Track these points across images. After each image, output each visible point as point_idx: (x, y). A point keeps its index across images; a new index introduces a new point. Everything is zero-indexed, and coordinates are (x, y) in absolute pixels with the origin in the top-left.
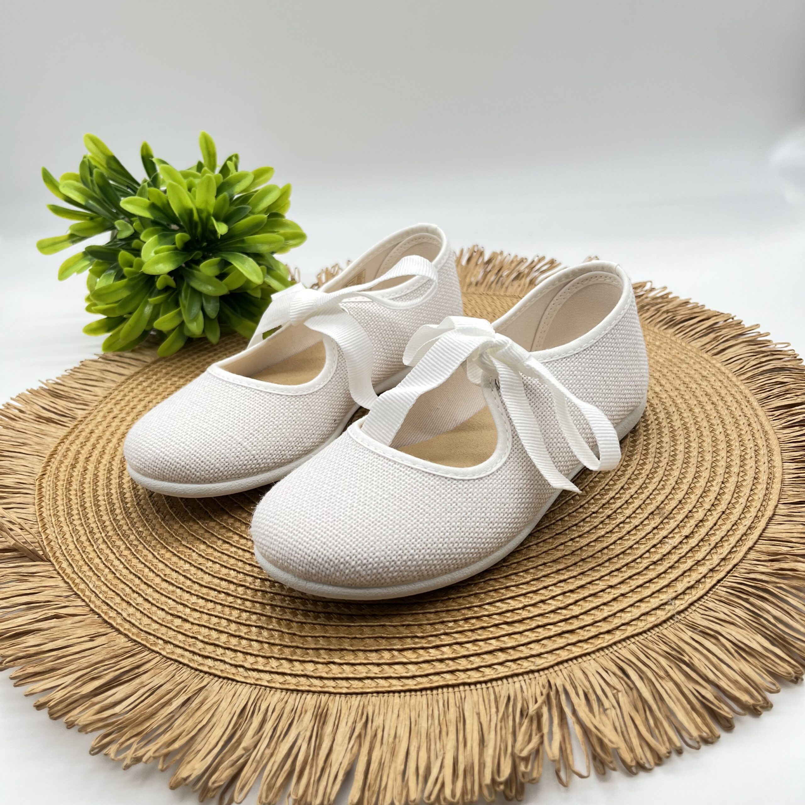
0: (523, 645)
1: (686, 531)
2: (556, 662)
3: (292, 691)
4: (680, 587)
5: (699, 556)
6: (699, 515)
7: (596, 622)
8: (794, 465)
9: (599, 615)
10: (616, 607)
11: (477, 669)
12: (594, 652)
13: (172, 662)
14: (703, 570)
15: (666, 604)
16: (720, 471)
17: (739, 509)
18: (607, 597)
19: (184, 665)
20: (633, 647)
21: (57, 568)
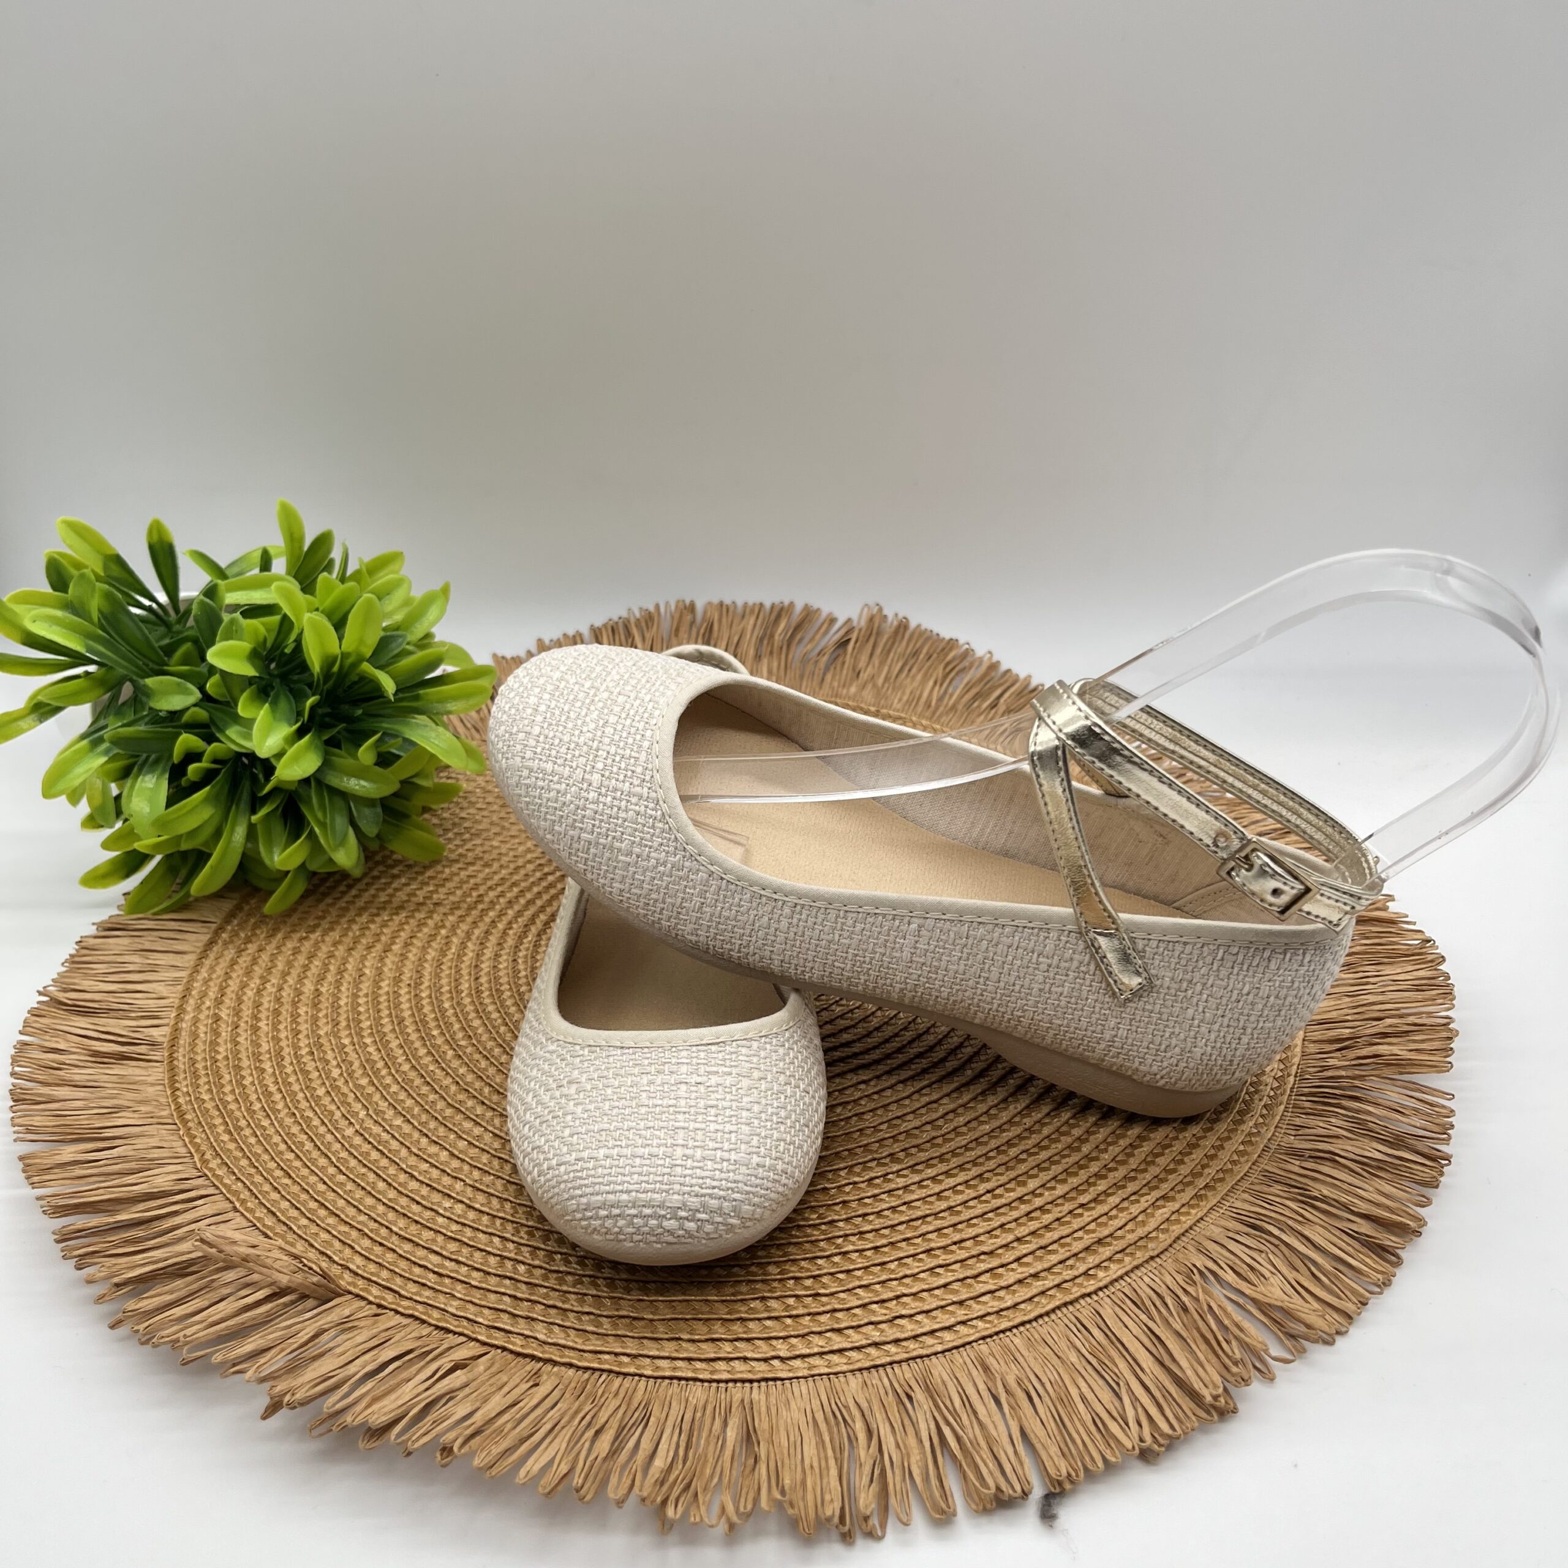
21: (371, 1298)
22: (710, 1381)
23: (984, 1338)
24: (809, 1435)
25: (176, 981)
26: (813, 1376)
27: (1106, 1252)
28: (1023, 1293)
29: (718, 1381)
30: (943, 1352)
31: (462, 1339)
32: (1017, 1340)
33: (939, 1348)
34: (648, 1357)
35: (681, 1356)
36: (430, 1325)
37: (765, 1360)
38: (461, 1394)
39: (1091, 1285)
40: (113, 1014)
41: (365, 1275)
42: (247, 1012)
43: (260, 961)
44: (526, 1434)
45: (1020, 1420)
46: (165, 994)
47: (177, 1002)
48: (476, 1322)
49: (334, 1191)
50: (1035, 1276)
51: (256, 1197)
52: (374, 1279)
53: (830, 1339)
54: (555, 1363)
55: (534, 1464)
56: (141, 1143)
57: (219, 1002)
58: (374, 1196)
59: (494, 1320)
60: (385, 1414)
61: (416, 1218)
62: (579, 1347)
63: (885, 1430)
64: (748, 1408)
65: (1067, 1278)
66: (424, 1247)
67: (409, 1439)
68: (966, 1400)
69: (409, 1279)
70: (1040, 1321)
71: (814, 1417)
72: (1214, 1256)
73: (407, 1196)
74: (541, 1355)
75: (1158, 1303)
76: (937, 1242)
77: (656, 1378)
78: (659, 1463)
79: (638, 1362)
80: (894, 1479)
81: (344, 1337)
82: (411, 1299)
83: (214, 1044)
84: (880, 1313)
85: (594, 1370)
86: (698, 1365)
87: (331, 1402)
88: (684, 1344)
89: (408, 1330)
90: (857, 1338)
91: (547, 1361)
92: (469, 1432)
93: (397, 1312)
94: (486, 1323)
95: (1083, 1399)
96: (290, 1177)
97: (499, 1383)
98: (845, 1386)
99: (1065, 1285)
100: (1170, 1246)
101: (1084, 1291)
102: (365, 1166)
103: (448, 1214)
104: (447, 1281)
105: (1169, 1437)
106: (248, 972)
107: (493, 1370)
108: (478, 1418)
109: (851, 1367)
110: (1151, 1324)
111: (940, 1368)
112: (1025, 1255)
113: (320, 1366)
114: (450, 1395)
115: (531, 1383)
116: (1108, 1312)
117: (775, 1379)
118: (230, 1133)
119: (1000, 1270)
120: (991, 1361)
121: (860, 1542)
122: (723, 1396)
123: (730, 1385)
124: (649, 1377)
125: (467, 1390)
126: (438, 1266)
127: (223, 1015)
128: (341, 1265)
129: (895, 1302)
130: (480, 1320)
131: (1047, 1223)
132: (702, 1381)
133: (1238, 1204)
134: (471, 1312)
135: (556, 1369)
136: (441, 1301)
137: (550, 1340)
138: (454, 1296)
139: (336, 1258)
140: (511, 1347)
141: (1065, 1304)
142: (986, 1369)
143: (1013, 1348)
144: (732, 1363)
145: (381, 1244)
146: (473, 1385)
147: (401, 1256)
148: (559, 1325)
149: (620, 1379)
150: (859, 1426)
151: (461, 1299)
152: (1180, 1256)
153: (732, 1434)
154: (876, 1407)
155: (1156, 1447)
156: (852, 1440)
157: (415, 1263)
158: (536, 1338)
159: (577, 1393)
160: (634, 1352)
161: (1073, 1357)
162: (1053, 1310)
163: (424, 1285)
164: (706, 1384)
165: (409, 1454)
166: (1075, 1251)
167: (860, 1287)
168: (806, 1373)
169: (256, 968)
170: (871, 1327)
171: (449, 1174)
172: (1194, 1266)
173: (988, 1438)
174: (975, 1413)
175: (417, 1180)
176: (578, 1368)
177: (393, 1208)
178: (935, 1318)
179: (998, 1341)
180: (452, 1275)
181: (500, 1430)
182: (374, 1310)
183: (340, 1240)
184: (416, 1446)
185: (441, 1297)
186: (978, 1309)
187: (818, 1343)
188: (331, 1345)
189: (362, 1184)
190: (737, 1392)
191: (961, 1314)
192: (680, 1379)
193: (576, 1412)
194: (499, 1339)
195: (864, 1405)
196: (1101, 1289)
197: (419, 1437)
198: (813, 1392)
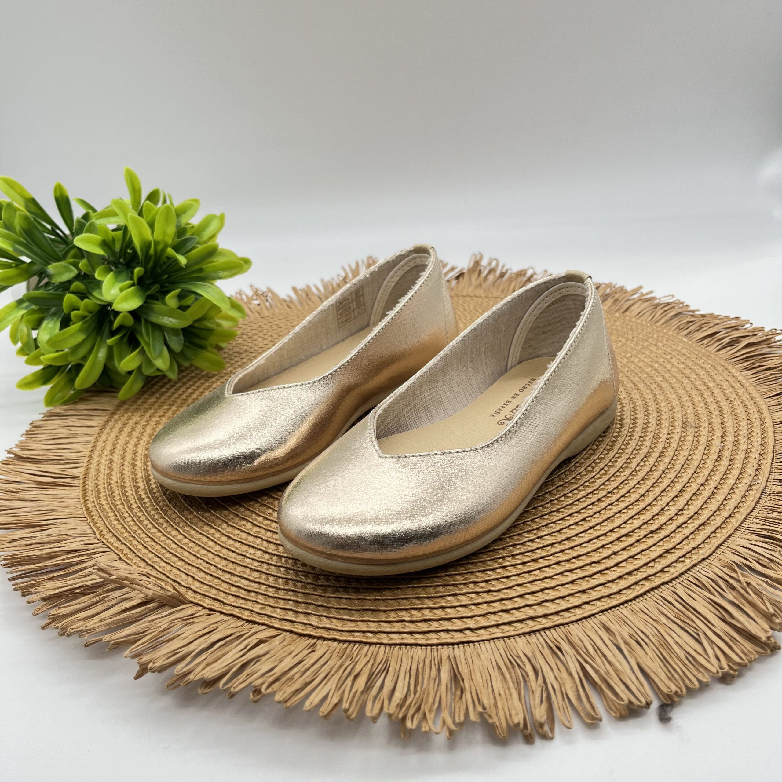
0: (679, 544)
1: (719, 433)
2: (715, 547)
3: (529, 633)
4: (750, 470)
5: (743, 446)
6: (717, 420)
7: (715, 512)
8: (750, 372)
9: (713, 506)
10: (720, 497)
11: (662, 571)
12: (733, 533)
13: (398, 647)
14: (754, 455)
15: (750, 486)
16: (702, 388)
17: (740, 410)
18: (706, 493)
19: (411, 645)
20: (757, 521)
21: (205, 605)
22: (426, 645)
23: (602, 611)
24: (495, 674)
25: (88, 442)
26: (493, 639)
27: (671, 558)
28: (623, 584)
29: (431, 645)
30: (577, 621)
31: (264, 627)
32: (625, 611)
33: (574, 619)
34: (385, 632)
35: (406, 630)
36: (243, 620)
37: (461, 631)
38: (264, 658)
39: (666, 577)
40: (50, 462)
41: (201, 592)
42: (129, 457)
43: (136, 429)
44: (308, 680)
45: (636, 658)
46: (81, 449)
47: (88, 454)
48: (272, 617)
49: (181, 548)
50: (630, 573)
51: (134, 552)
52: (207, 594)
53: (501, 616)
54: (325, 639)
55: (315, 698)
56: (63, 527)
57: (112, 452)
58: (206, 550)
59: (284, 615)
60: (215, 672)
61: (233, 560)
62: (339, 628)
63: (546, 669)
64: (453, 661)
65: (651, 573)
66: (238, 576)
67: (231, 687)
68: (597, 649)
69: (229, 594)
70: (638, 600)
71: (497, 664)
72: (745, 555)
73: (227, 549)
74: (315, 634)
75: (714, 585)
76: (562, 557)
77: (390, 645)
78: (399, 695)
79: (378, 636)
80: (557, 700)
81: (186, 628)
82: (230, 605)
83: (109, 475)
84: (531, 600)
85: (350, 642)
86: (417, 636)
87: (180, 668)
88: (407, 624)
89: (229, 623)
90: (518, 615)
91: (319, 638)
92: (271, 679)
93: (222, 613)
94: (279, 617)
95: (677, 643)
96: (155, 541)
97: (289, 651)
98: (515, 644)
99: (650, 578)
100: (714, 552)
101: (663, 580)
102: (200, 533)
103: (252, 557)
104: (253, 594)
105: (739, 664)
106: (130, 435)
107: (285, 643)
108: (278, 671)
109: (518, 632)
110: (712, 597)
111: (576, 631)
112: (621, 562)
113: (171, 645)
114: (258, 658)
115: (310, 650)
116: (681, 591)
117: (468, 642)
118: (118, 520)
119: (606, 572)
120: (609, 624)
121: (538, 742)
122: (436, 654)
123: (440, 647)
124: (385, 645)
125: (268, 656)
126: (247, 586)
127: (115, 459)
128: (186, 587)
129: (540, 593)
130: (275, 615)
131: (631, 543)
132: (421, 645)
133: (752, 526)
134: (268, 611)
135: (325, 642)
136: (249, 605)
137: (321, 626)
138: (257, 602)
139: (183, 583)
140: (295, 630)
141: (652, 589)
142: (607, 629)
143: (623, 616)
144: (439, 634)
145: (211, 575)
146: (272, 653)
147: (224, 581)
148: (326, 617)
149: (367, 647)
150: (529, 668)
151: (262, 604)
152: (722, 557)
153: (445, 676)
154: (538, 655)
155: (732, 672)
156: (525, 677)
157: (233, 585)
158: (311, 625)
159: (340, 655)
160: (375, 630)
161: (663, 619)
162: (645, 593)
163: (238, 597)
164: (423, 647)
165: (232, 695)
166: (653, 558)
167: (517, 585)
168: (488, 637)
169: (134, 433)
170: (527, 608)
171: (252, 535)
172: (734, 562)
173: (616, 670)
174: (605, 656)
175: (233, 539)
176: (340, 641)
177: (218, 556)
178: (568, 601)
179: (611, 613)
180: (256, 590)
181: (291, 679)
182: (207, 611)
183: (186, 574)
184: (237, 690)
185: (250, 603)
186: (595, 594)
187: (493, 620)
188: (178, 633)
189: (199, 543)
190: (445, 651)
191: (585, 598)
192: (406, 645)
193: (341, 666)
194: (287, 626)
195: (530, 655)
196: (673, 579)
197: (238, 685)
198: (494, 648)
